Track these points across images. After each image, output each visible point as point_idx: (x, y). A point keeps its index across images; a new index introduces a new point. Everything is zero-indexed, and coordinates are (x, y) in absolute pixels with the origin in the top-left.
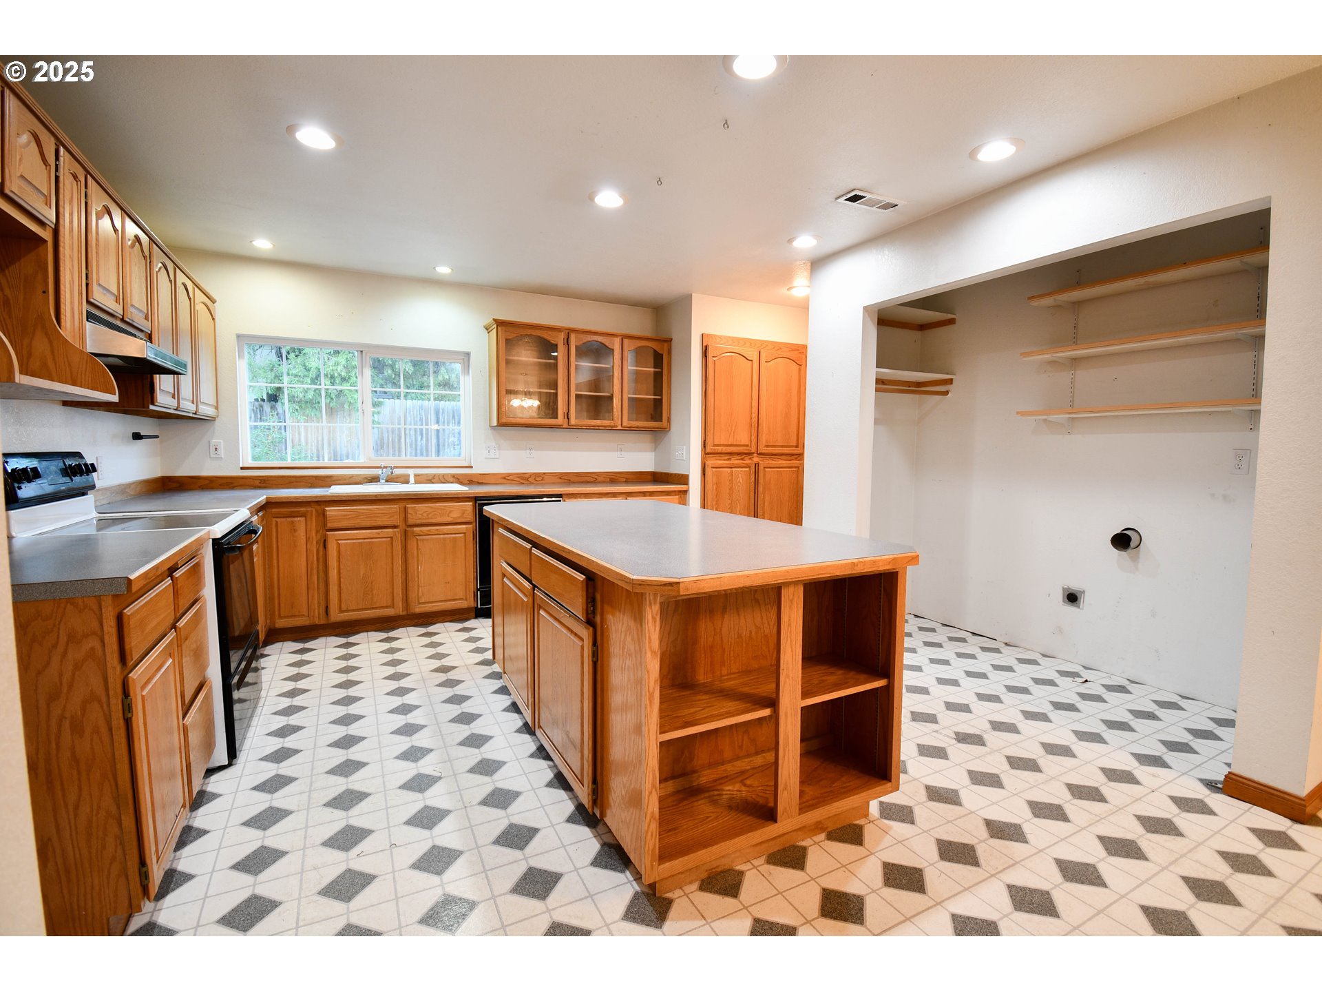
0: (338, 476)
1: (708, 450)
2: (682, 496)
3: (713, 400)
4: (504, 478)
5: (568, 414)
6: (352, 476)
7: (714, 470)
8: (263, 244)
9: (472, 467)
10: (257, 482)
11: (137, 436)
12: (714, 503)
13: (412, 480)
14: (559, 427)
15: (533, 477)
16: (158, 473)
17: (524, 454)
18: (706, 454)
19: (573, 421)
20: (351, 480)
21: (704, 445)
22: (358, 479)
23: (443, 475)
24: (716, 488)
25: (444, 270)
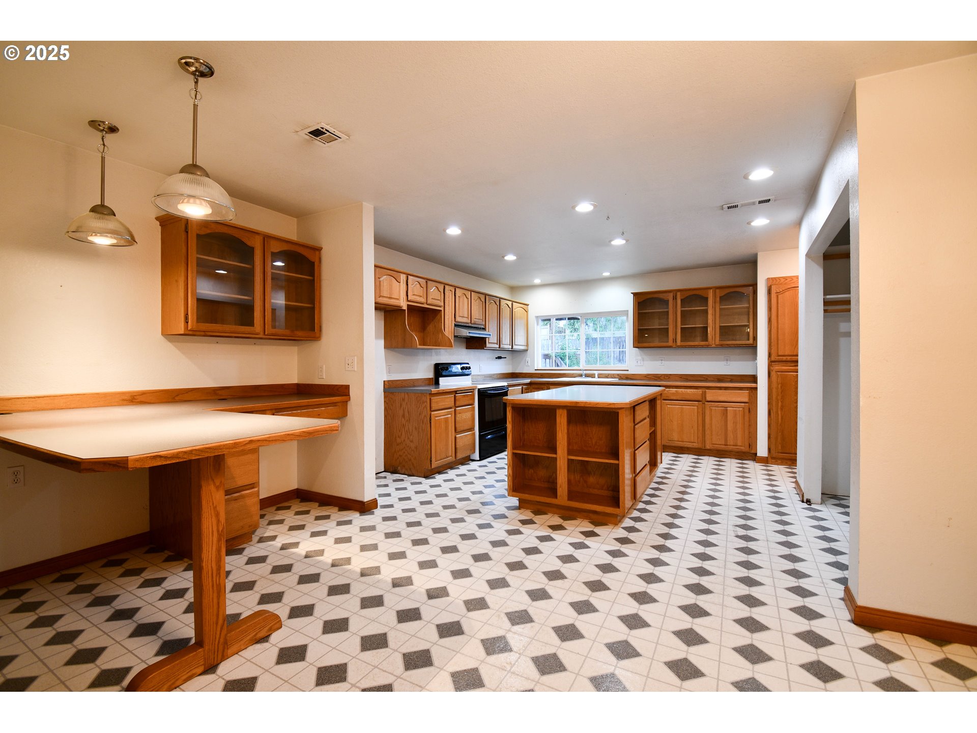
0: (568, 374)
1: (773, 359)
2: (754, 391)
3: (775, 324)
4: (645, 377)
5: (676, 339)
6: (573, 374)
7: (779, 373)
8: (537, 281)
9: (628, 370)
10: (540, 376)
11: (500, 358)
12: (779, 398)
13: (596, 376)
14: (670, 347)
15: (663, 377)
16: (511, 371)
17: (659, 363)
18: (771, 363)
19: (679, 343)
20: (574, 376)
21: (770, 355)
22: (575, 376)
23: (613, 374)
24: (781, 387)
25: (606, 274)
